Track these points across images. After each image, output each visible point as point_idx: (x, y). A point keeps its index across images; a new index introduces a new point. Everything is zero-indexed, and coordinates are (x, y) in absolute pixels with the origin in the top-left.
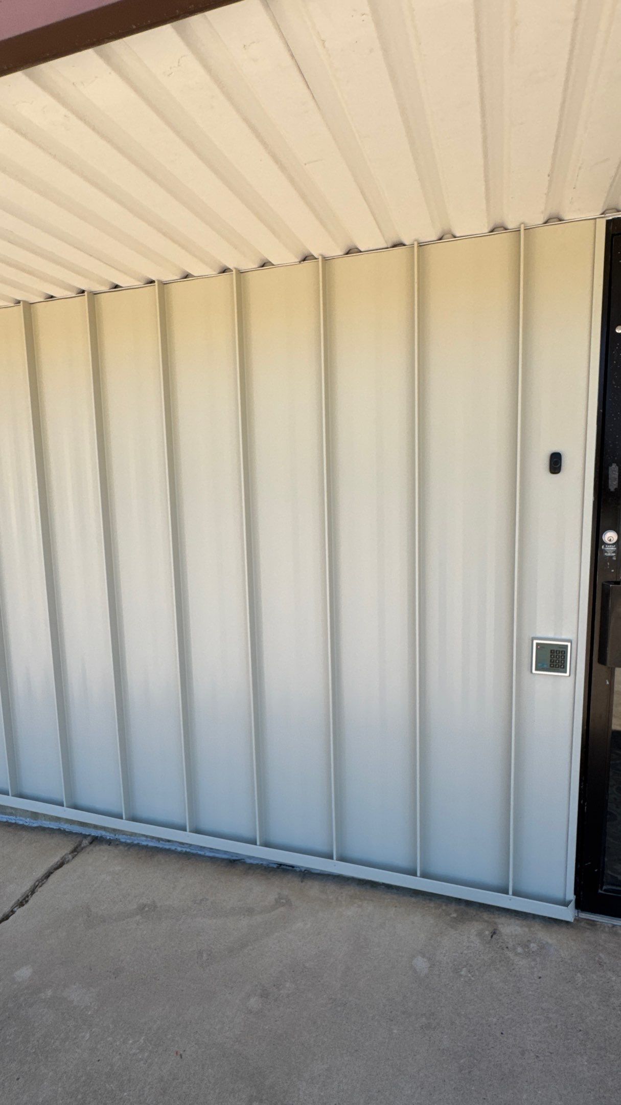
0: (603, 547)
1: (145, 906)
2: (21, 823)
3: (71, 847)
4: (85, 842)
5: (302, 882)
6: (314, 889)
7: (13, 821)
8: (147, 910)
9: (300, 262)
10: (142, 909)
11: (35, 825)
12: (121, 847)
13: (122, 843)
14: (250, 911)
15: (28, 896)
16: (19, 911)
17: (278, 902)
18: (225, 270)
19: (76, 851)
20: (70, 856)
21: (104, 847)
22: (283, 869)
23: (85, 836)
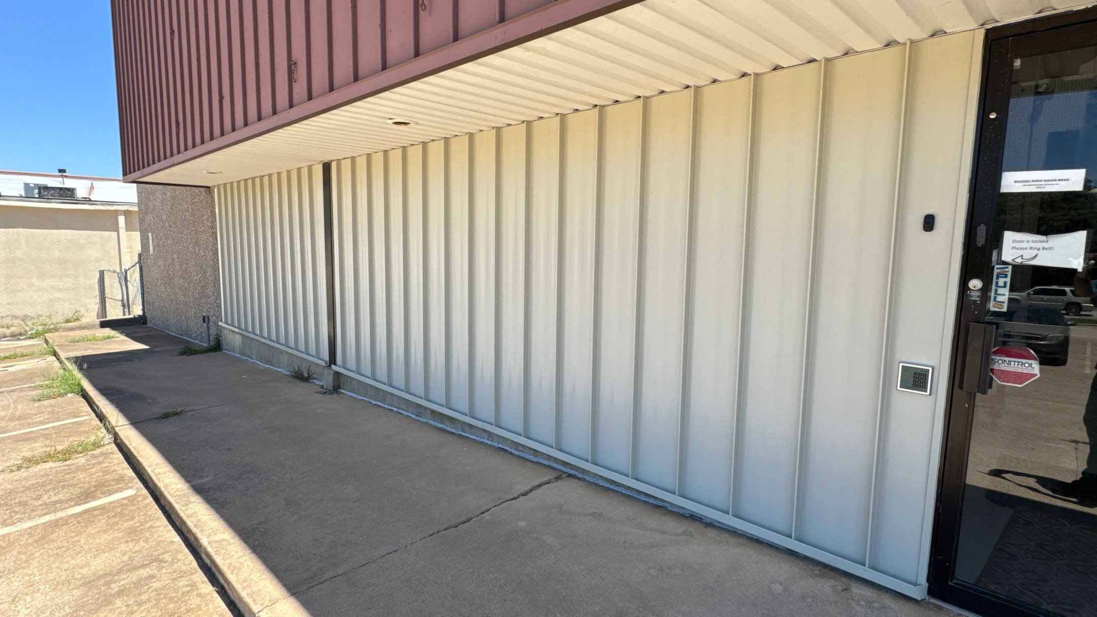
0: (968, 292)
1: (595, 513)
2: (527, 457)
3: (555, 476)
4: (564, 476)
5: (705, 528)
6: (712, 533)
7: (522, 456)
8: (597, 516)
9: (740, 78)
10: (593, 514)
11: (535, 460)
12: (586, 483)
13: (587, 481)
14: (663, 532)
15: (527, 493)
16: (522, 498)
17: (684, 533)
18: (688, 87)
19: (558, 478)
20: (554, 480)
21: (576, 480)
22: (693, 518)
23: (565, 473)
